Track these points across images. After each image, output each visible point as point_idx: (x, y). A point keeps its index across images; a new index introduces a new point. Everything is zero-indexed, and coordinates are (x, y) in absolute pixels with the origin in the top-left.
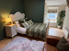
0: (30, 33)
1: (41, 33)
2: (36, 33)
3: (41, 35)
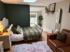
0: (29, 37)
1: (38, 35)
2: (34, 36)
3: (38, 36)
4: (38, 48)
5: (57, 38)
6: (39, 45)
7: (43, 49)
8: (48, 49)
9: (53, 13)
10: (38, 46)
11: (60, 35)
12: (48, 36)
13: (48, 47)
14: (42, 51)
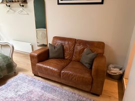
4: (19, 93)
5: (51, 55)
6: (18, 85)
7: (31, 88)
8: (42, 82)
9: (23, 6)
10: (16, 90)
11: (55, 48)
12: (32, 57)
13: (39, 80)
14: (31, 94)
